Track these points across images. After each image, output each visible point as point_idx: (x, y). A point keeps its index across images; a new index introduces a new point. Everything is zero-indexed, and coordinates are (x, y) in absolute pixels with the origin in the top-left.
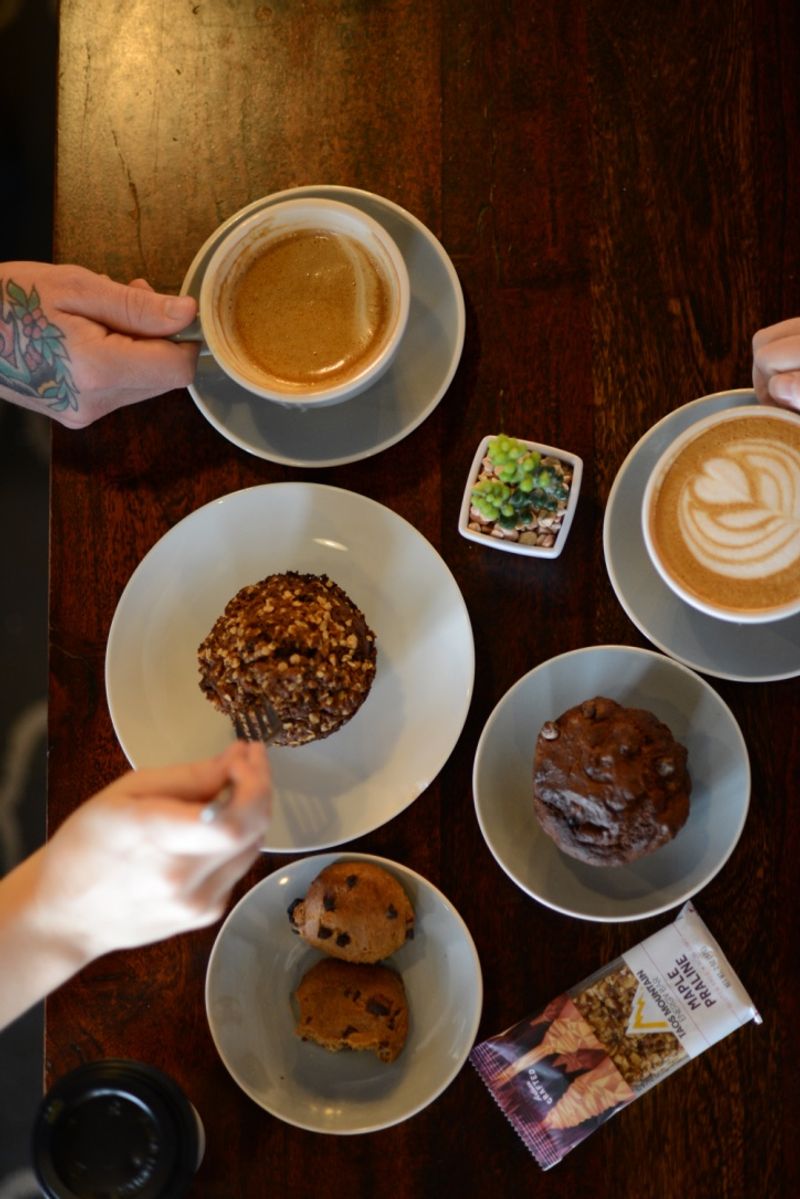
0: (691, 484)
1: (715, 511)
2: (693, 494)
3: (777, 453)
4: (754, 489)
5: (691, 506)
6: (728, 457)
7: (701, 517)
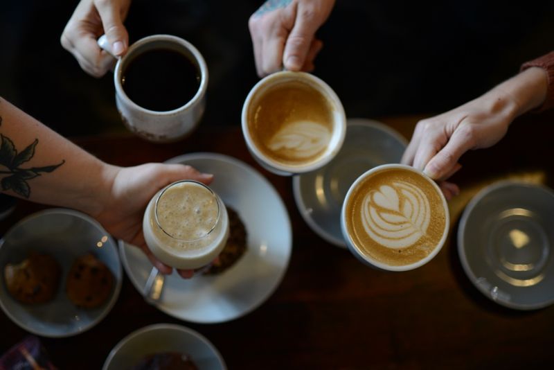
0: (372, 194)
1: (380, 210)
2: (372, 198)
3: (416, 192)
4: (401, 206)
5: (369, 203)
6: (392, 186)
7: (373, 210)
